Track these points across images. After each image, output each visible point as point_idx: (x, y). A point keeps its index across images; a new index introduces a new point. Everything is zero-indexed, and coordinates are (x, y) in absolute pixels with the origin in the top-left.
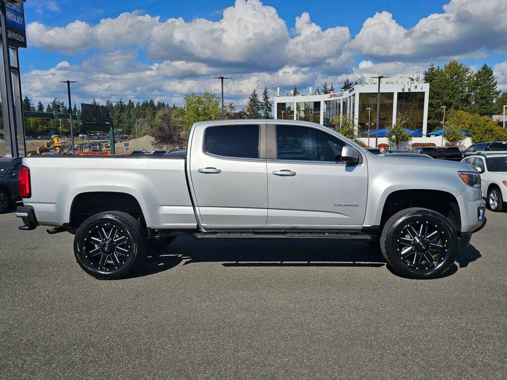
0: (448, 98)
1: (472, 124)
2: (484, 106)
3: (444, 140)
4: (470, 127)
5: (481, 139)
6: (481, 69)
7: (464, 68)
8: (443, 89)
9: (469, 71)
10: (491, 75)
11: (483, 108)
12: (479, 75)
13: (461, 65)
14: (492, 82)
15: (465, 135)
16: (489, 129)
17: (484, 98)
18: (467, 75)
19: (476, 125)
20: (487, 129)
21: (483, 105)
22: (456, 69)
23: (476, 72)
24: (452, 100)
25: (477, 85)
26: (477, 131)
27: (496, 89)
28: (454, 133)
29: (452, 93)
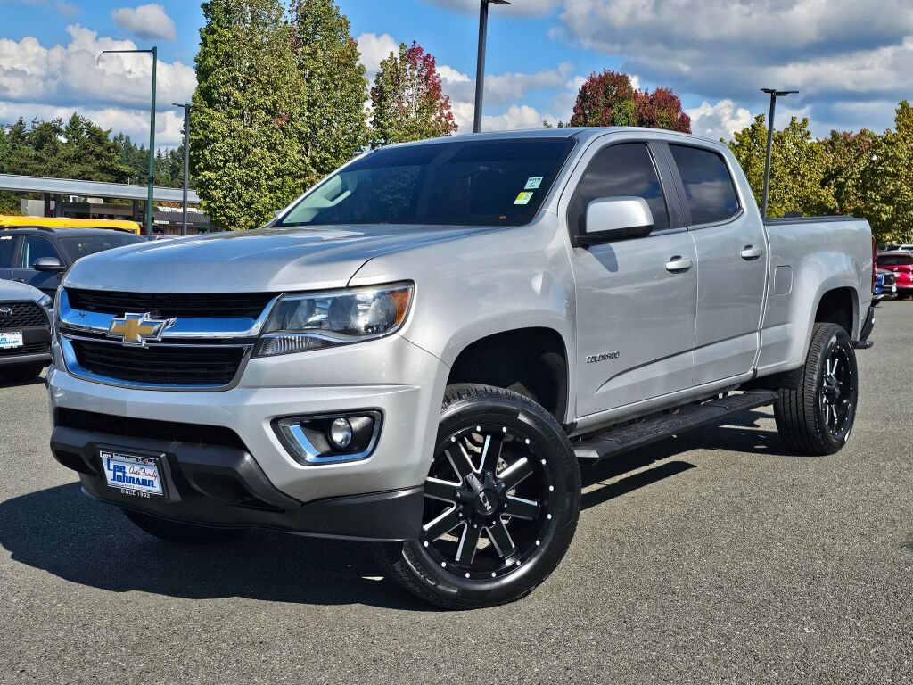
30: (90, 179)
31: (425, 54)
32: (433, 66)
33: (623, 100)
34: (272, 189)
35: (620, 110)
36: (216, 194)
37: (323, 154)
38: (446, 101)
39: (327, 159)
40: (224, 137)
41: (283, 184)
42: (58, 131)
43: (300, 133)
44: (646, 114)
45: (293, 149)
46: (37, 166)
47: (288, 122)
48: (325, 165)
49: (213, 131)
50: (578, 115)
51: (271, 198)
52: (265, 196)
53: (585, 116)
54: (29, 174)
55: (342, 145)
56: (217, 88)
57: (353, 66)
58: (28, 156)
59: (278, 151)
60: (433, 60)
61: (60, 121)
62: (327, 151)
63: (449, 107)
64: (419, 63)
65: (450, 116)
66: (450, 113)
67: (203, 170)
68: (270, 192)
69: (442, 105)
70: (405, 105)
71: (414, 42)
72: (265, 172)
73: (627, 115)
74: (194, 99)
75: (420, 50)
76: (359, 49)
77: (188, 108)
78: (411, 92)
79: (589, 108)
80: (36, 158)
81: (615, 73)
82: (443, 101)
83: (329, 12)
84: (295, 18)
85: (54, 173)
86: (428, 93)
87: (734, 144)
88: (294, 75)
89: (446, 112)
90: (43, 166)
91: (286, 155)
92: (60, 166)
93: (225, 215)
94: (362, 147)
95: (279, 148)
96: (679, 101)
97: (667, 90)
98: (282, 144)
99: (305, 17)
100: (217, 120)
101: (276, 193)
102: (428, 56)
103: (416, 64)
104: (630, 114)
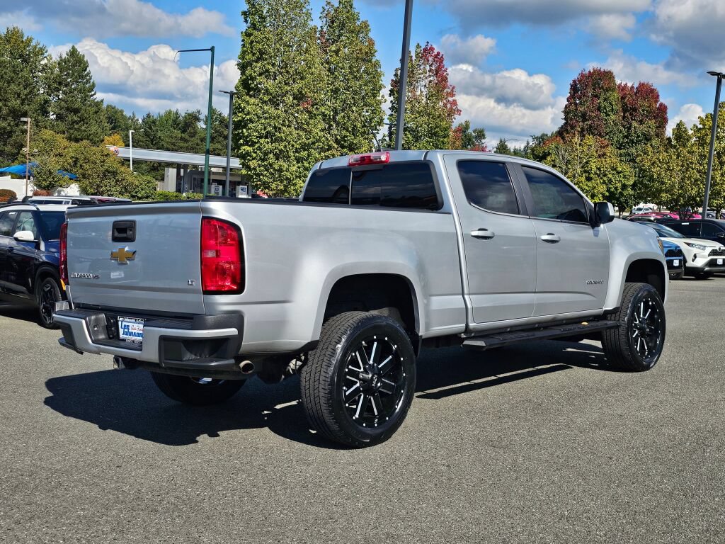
0: (18, 102)
1: (77, 159)
2: (76, 127)
3: (29, 186)
4: (75, 163)
5: (98, 186)
6: (67, 54)
7: (35, 47)
8: (9, 83)
9: (46, 55)
10: (85, 70)
11: (76, 130)
12: (63, 63)
13: (30, 40)
14: (87, 83)
15: (71, 179)
16: (111, 170)
17: (76, 111)
18: (43, 62)
19: (87, 160)
20: (107, 170)
21: (74, 122)
22: (22, 45)
23: (55, 58)
24: (26, 108)
25: (60, 84)
26: (90, 172)
27: (95, 97)
28: (51, 173)
29: (25, 92)
30: (219, 155)
31: (436, 52)
32: (442, 62)
33: (608, 91)
34: (299, 160)
35: (605, 100)
36: (253, 164)
37: (344, 132)
38: (452, 90)
39: (347, 136)
40: (259, 118)
41: (309, 156)
42: (198, 119)
43: (324, 115)
44: (630, 103)
45: (318, 127)
46: (182, 145)
47: (313, 106)
48: (345, 141)
49: (248, 113)
50: (571, 104)
51: (299, 167)
52: (294, 165)
53: (576, 104)
54: (176, 151)
55: (359, 125)
56: (253, 79)
57: (370, 61)
58: (176, 137)
59: (304, 129)
60: (442, 57)
61: (199, 112)
62: (347, 130)
63: (453, 95)
64: (431, 59)
65: (455, 103)
66: (455, 101)
67: (243, 145)
68: (298, 162)
69: (448, 93)
70: (418, 93)
71: (428, 43)
72: (293, 146)
73: (610, 103)
74: (237, 88)
75: (432, 49)
76: (376, 47)
77: (232, 94)
78: (423, 83)
79: (580, 98)
80: (182, 139)
81: (602, 70)
82: (449, 91)
83: (353, 18)
84: (324, 23)
85: (194, 150)
86: (436, 84)
87: (697, 127)
88: (319, 69)
89: (451, 99)
90: (185, 145)
91: (310, 132)
92: (198, 144)
93: (260, 180)
94: (378, 127)
95: (305, 127)
96: (657, 92)
97: (648, 84)
98: (308, 124)
99: (333, 22)
100: (252, 105)
101: (303, 163)
102: (438, 53)
103: (428, 60)
104: (614, 103)
